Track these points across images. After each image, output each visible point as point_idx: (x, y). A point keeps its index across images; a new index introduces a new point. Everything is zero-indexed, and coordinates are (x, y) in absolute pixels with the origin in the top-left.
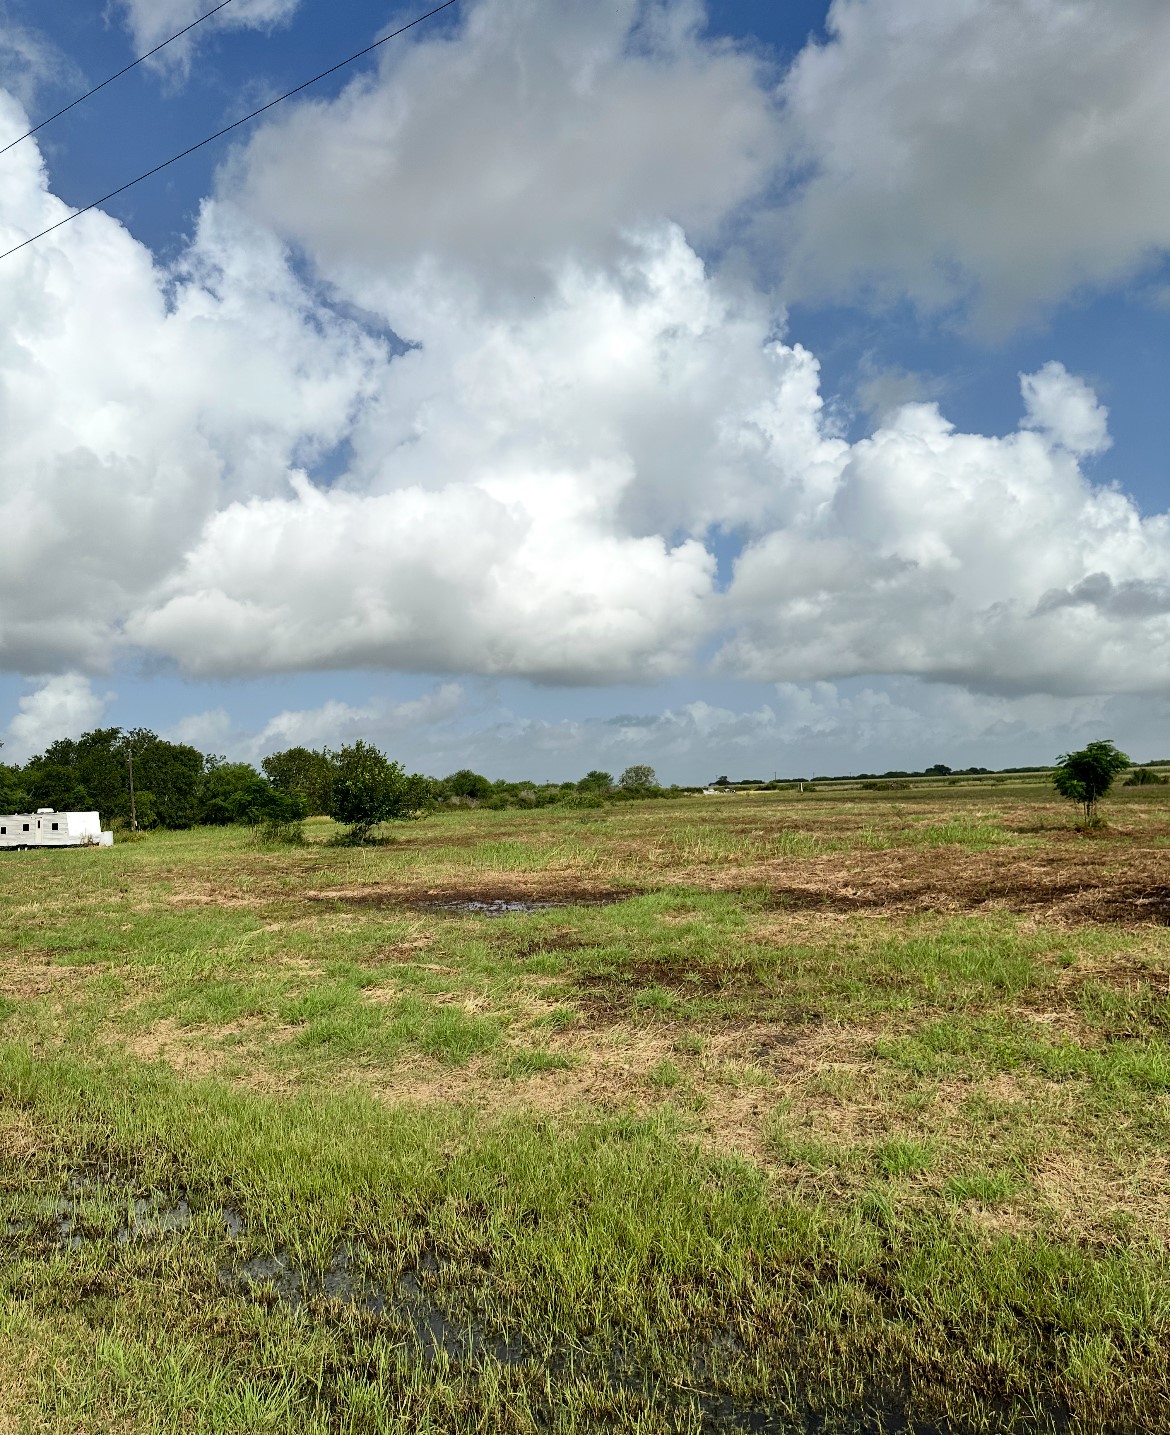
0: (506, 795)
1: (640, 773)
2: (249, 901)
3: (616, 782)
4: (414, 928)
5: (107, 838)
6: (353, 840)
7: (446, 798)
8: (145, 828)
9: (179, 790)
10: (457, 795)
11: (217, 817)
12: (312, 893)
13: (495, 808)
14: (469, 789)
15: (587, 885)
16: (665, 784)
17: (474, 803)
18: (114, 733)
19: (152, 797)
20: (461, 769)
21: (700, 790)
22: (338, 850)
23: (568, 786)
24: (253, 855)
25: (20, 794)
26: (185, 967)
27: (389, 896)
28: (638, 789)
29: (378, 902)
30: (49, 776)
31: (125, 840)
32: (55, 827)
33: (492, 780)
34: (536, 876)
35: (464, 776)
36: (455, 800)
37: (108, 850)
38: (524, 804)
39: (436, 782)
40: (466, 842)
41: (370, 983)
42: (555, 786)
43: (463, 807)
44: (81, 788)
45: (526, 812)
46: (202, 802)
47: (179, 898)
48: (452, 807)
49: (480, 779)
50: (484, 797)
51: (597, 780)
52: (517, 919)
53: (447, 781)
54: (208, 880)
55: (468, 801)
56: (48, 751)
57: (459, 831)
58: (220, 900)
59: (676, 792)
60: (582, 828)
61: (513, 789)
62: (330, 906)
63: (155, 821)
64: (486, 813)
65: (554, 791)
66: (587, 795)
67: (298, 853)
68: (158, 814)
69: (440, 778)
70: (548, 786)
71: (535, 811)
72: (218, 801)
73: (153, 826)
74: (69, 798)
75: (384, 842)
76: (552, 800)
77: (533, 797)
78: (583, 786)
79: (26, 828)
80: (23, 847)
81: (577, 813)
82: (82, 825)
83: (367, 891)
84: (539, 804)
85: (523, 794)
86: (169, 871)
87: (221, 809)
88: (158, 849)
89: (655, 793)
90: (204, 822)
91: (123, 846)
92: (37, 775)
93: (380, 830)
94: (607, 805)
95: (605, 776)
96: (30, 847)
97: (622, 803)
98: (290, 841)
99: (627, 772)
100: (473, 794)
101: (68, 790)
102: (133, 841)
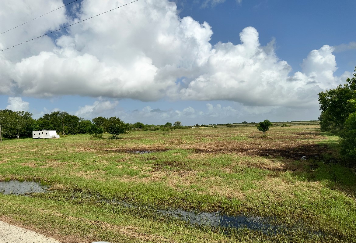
0: (148, 128)
1: (178, 123)
2: (93, 151)
3: (173, 125)
4: (126, 156)
5: (58, 136)
6: (114, 138)
7: (134, 128)
8: (66, 134)
9: (74, 126)
10: (137, 127)
11: (82, 132)
12: (106, 149)
13: (145, 131)
14: (139, 126)
15: (161, 148)
16: (184, 126)
17: (141, 129)
18: (58, 113)
19: (68, 127)
20: (138, 122)
21: (191, 127)
22: (110, 140)
23: (162, 126)
24: (91, 141)
25: (38, 126)
26: (83, 162)
27: (121, 150)
28: (178, 126)
29: (119, 151)
30: (44, 122)
31: (62, 137)
32: (46, 134)
33: (145, 124)
34: (151, 146)
35: (138, 123)
36: (136, 129)
37: (59, 139)
38: (152, 130)
39: (132, 125)
40: (138, 139)
41: (118, 165)
42: (159, 126)
43: (138, 130)
44: (51, 125)
45: (152, 132)
46: (79, 128)
47: (78, 150)
48: (136, 130)
49: (142, 124)
50: (143, 128)
51: (169, 124)
52: (146, 155)
53: (134, 124)
54: (83, 146)
55: (139, 129)
56: (43, 116)
57: (137, 136)
58: (87, 150)
59: (186, 127)
60: (163, 136)
61: (149, 126)
62: (110, 152)
63: (68, 133)
64: (143, 132)
65: (159, 127)
66: (166, 128)
67: (101, 140)
68: (69, 131)
69: (133, 124)
70: (157, 126)
71: (154, 132)
72: (82, 128)
73: (68, 134)
74: (49, 127)
75: (120, 138)
76: (158, 129)
77: (154, 128)
78: (165, 126)
79: (40, 134)
80: (39, 138)
81: (163, 132)
82: (53, 133)
83: (117, 149)
84: (155, 130)
85: (152, 128)
86: (74, 144)
87: (83, 130)
88: (70, 139)
89: (181, 128)
90: (79, 133)
91: (62, 138)
92: (41, 122)
93: (120, 136)
94: (170, 130)
95: (170, 124)
96: (41, 138)
97: (174, 130)
98: (100, 138)
99: (175, 123)
100: (140, 127)
101: (48, 125)
102: (64, 137)
